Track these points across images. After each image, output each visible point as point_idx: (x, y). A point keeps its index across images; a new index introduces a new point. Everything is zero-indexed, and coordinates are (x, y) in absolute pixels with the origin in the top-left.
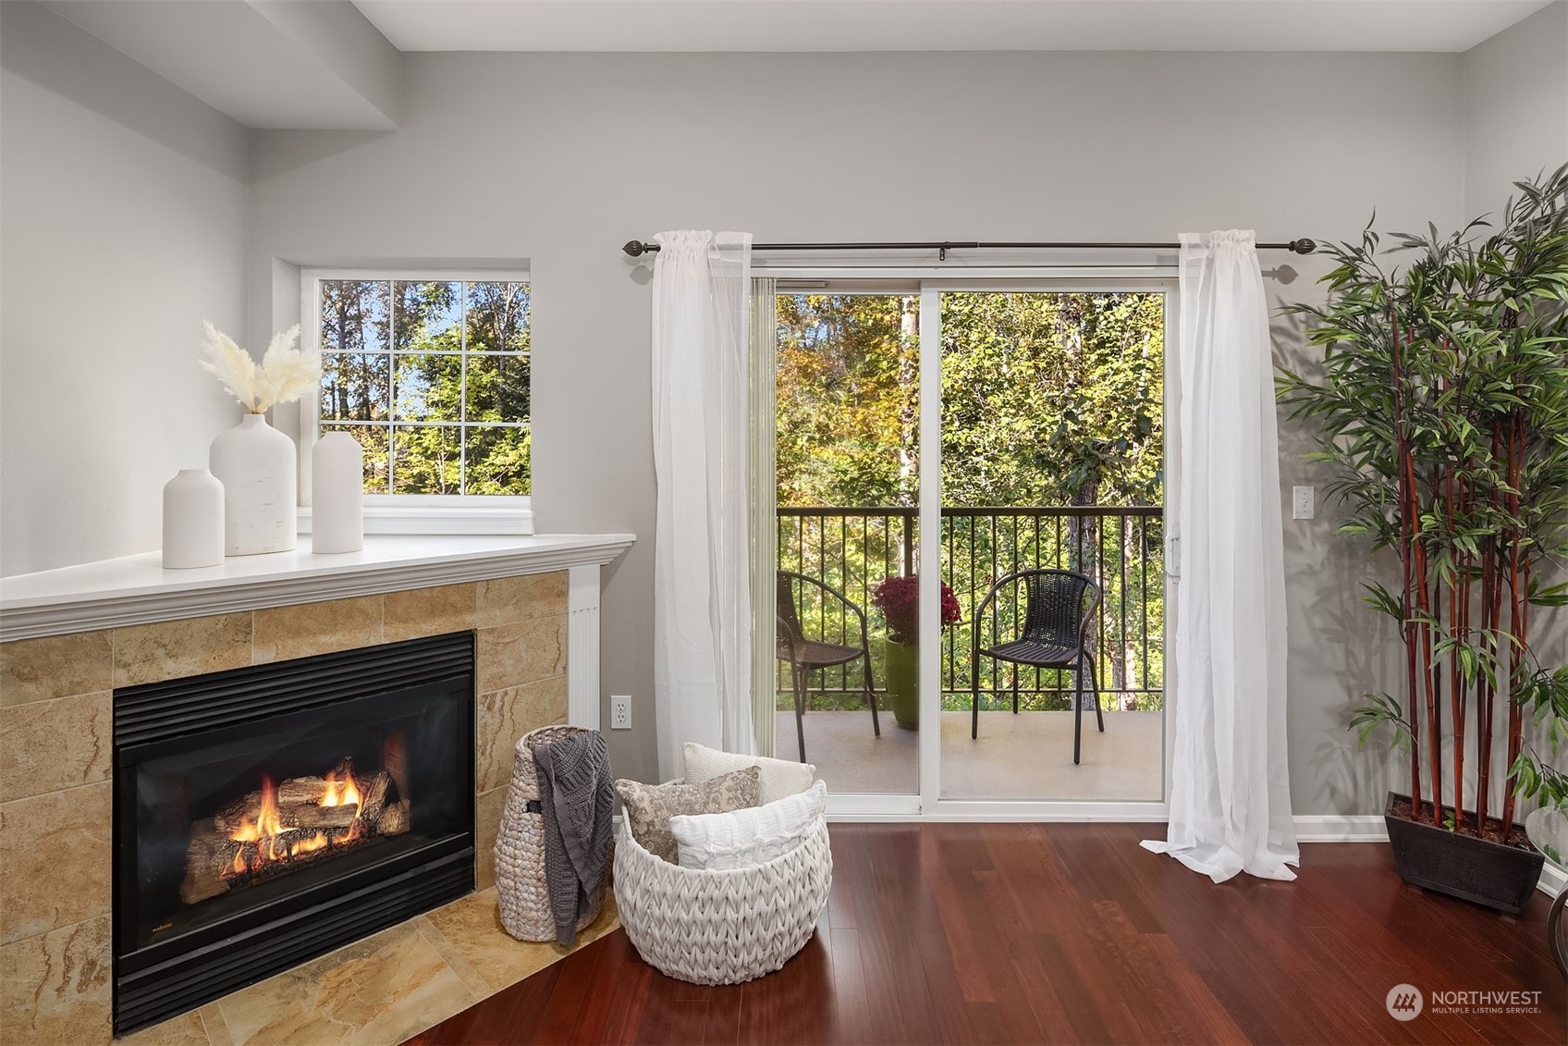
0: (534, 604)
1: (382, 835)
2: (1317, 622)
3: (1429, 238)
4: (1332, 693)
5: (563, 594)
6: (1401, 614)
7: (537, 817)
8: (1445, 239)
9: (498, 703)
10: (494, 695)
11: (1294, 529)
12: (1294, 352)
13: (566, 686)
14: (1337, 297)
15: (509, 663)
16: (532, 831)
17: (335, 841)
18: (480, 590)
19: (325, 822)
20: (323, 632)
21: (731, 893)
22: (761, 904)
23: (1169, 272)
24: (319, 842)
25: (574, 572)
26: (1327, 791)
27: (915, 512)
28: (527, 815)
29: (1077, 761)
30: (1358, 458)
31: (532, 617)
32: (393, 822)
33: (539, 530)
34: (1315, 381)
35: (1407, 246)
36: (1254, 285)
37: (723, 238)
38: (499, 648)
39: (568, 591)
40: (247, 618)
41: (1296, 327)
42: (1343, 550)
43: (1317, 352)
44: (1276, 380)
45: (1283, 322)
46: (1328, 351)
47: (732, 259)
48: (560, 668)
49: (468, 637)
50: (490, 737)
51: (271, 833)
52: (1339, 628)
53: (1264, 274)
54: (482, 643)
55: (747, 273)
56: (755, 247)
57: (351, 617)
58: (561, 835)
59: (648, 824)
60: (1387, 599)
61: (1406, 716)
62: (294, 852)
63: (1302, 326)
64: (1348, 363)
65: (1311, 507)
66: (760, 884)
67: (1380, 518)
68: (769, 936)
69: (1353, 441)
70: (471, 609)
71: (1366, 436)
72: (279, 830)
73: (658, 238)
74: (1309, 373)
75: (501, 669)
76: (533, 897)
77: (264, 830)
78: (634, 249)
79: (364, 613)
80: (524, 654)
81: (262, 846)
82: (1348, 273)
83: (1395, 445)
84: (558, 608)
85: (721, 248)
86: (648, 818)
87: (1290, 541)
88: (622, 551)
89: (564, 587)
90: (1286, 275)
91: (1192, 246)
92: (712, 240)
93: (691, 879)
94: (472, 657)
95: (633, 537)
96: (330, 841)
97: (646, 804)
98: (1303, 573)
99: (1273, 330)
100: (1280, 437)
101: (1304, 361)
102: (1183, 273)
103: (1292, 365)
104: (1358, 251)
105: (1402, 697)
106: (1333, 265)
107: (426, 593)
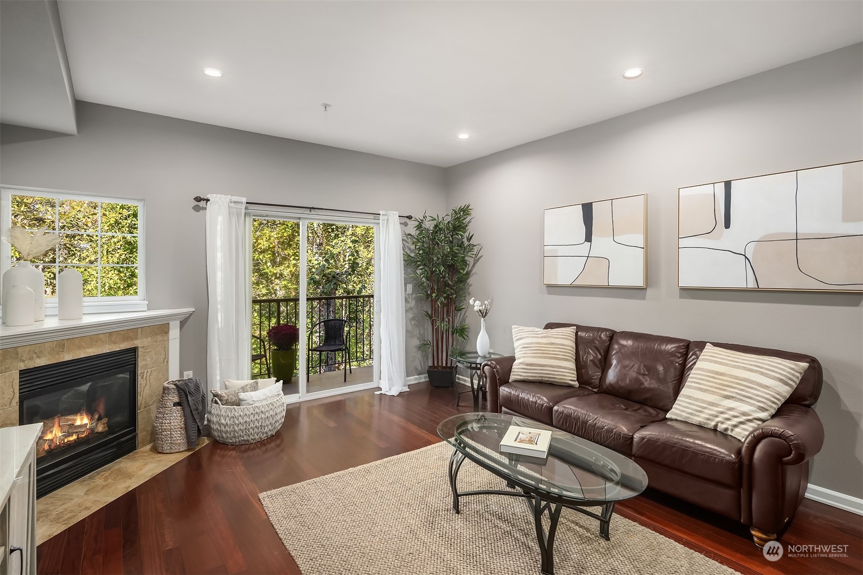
0: (157, 336)
1: (97, 433)
2: (413, 322)
3: (437, 219)
4: (416, 342)
5: (167, 332)
6: (431, 317)
7: (179, 407)
8: (440, 219)
9: (145, 376)
10: (144, 372)
11: (407, 297)
12: (408, 247)
13: (168, 369)
14: (418, 232)
15: (149, 359)
16: (177, 412)
17: (80, 436)
18: (140, 331)
19: (76, 430)
20: (88, 348)
21: (263, 410)
22: (271, 412)
23: (377, 221)
24: (74, 437)
25: (171, 324)
26: (415, 370)
27: (298, 300)
28: (174, 408)
29: (345, 381)
30: (422, 276)
31: (156, 342)
32: (100, 428)
33: (149, 309)
34: (412, 255)
35: (432, 220)
36: (398, 226)
37: (235, 198)
38: (145, 354)
39: (169, 331)
40: (63, 342)
41: (408, 239)
42: (418, 300)
43: (413, 247)
44: (403, 254)
45: (405, 238)
46: (415, 247)
47: (238, 206)
48: (165, 362)
49: (134, 350)
50: (142, 389)
51: (58, 436)
52: (417, 323)
53: (400, 223)
54: (140, 352)
55: (243, 211)
56: (247, 203)
57: (97, 342)
58: (191, 410)
59: (226, 400)
60: (428, 314)
61: (432, 344)
62: (66, 441)
63: (409, 239)
64: (419, 251)
65: (411, 290)
66: (271, 406)
67: (427, 292)
68: (274, 421)
69: (421, 271)
70: (136, 338)
71: (424, 270)
72: (60, 434)
73: (209, 196)
74: (411, 252)
75: (146, 362)
76: (179, 435)
77: (55, 435)
78: (198, 199)
79: (101, 340)
80: (154, 356)
81: (54, 440)
82: (419, 227)
83: (429, 272)
84: (165, 338)
85: (234, 202)
86: (226, 399)
87: (406, 301)
88: (188, 315)
89: (167, 330)
90: (406, 224)
91: (383, 215)
92: (231, 199)
93: (250, 408)
94: (135, 358)
95: (194, 310)
96: (78, 436)
97: (224, 394)
98: (409, 309)
99: (403, 240)
100: (404, 270)
101: (410, 249)
102: (381, 221)
103: (407, 250)
104: (422, 220)
105: (431, 340)
106: (417, 223)
107: (122, 332)
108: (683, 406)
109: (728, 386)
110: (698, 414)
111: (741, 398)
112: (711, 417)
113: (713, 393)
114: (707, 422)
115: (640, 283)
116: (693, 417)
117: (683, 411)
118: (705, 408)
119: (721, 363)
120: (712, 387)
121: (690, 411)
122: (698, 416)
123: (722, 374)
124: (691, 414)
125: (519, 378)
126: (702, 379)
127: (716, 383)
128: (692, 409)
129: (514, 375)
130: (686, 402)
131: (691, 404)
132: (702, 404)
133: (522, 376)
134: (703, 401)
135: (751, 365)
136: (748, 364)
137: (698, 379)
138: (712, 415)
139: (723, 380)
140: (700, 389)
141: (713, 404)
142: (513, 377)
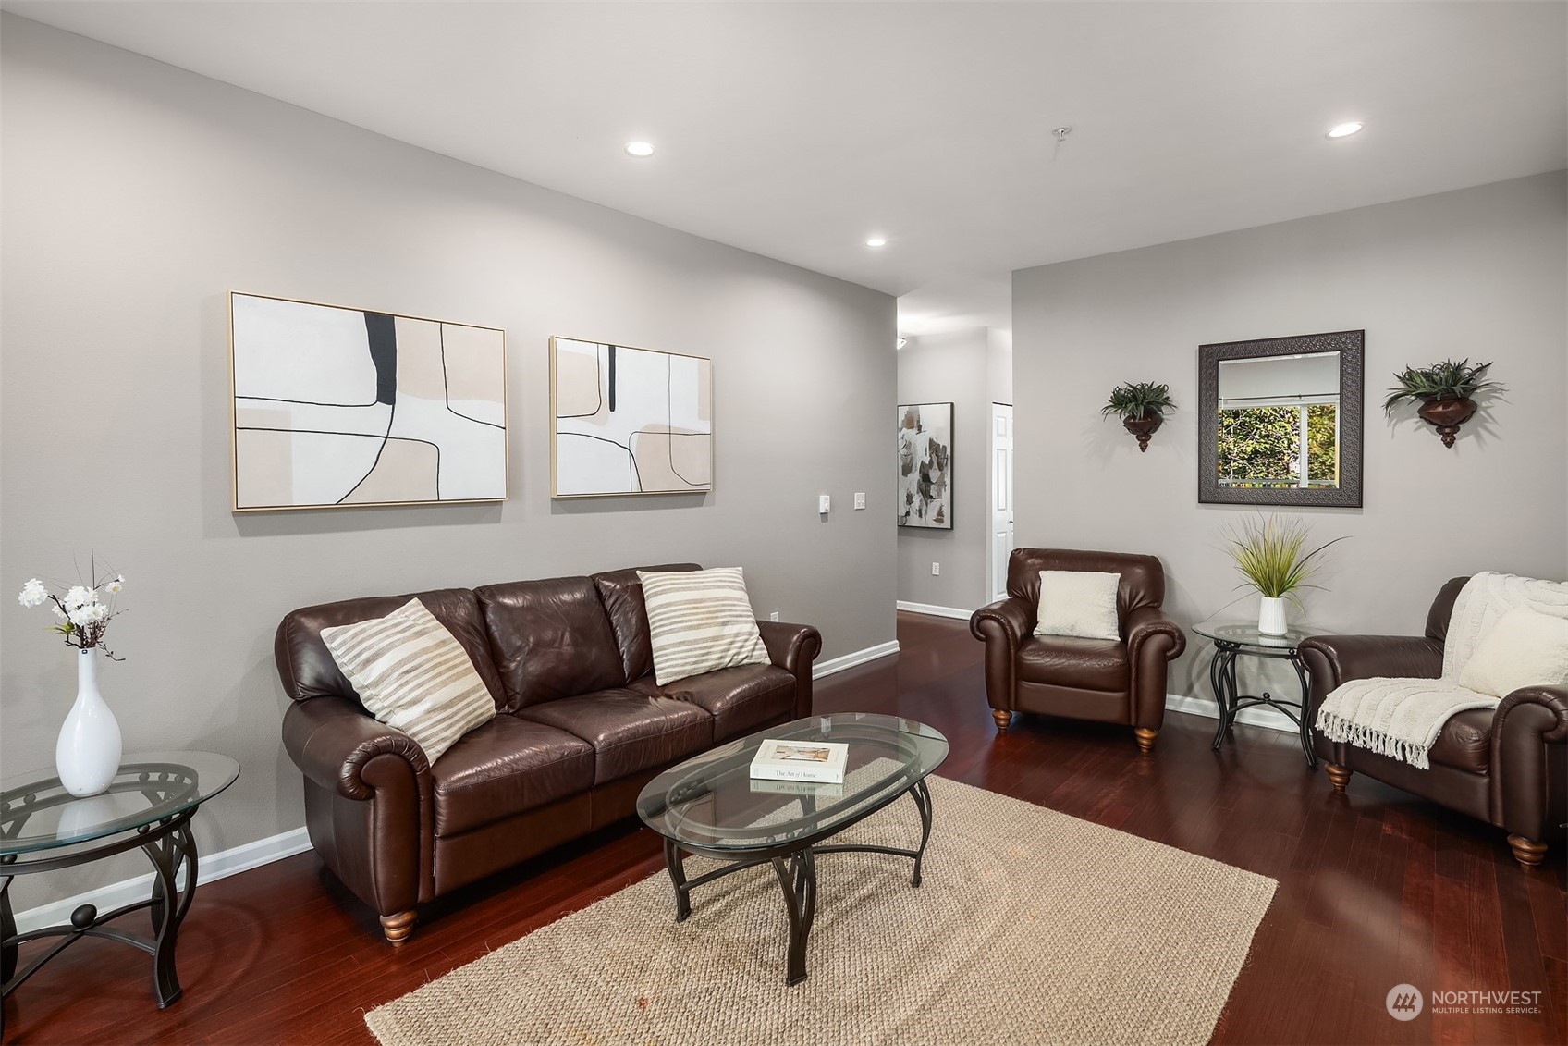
108: (682, 658)
109: (717, 611)
110: (705, 658)
111: (735, 619)
112: (723, 654)
113: (709, 625)
114: (720, 661)
115: (497, 490)
116: (700, 665)
117: (684, 665)
118: (712, 647)
119: (690, 589)
120: (702, 619)
121: (694, 659)
122: (707, 660)
123: (701, 601)
124: (695, 663)
125: (443, 747)
126: (684, 615)
127: (703, 613)
128: (696, 656)
129: (431, 747)
130: (683, 652)
131: (691, 650)
132: (705, 645)
133: (444, 739)
134: (705, 640)
135: (716, 581)
136: (713, 581)
137: (679, 616)
138: (722, 651)
139: (708, 607)
140: (691, 628)
141: (715, 639)
142: (432, 751)
